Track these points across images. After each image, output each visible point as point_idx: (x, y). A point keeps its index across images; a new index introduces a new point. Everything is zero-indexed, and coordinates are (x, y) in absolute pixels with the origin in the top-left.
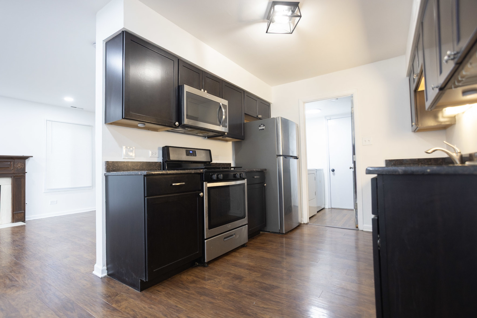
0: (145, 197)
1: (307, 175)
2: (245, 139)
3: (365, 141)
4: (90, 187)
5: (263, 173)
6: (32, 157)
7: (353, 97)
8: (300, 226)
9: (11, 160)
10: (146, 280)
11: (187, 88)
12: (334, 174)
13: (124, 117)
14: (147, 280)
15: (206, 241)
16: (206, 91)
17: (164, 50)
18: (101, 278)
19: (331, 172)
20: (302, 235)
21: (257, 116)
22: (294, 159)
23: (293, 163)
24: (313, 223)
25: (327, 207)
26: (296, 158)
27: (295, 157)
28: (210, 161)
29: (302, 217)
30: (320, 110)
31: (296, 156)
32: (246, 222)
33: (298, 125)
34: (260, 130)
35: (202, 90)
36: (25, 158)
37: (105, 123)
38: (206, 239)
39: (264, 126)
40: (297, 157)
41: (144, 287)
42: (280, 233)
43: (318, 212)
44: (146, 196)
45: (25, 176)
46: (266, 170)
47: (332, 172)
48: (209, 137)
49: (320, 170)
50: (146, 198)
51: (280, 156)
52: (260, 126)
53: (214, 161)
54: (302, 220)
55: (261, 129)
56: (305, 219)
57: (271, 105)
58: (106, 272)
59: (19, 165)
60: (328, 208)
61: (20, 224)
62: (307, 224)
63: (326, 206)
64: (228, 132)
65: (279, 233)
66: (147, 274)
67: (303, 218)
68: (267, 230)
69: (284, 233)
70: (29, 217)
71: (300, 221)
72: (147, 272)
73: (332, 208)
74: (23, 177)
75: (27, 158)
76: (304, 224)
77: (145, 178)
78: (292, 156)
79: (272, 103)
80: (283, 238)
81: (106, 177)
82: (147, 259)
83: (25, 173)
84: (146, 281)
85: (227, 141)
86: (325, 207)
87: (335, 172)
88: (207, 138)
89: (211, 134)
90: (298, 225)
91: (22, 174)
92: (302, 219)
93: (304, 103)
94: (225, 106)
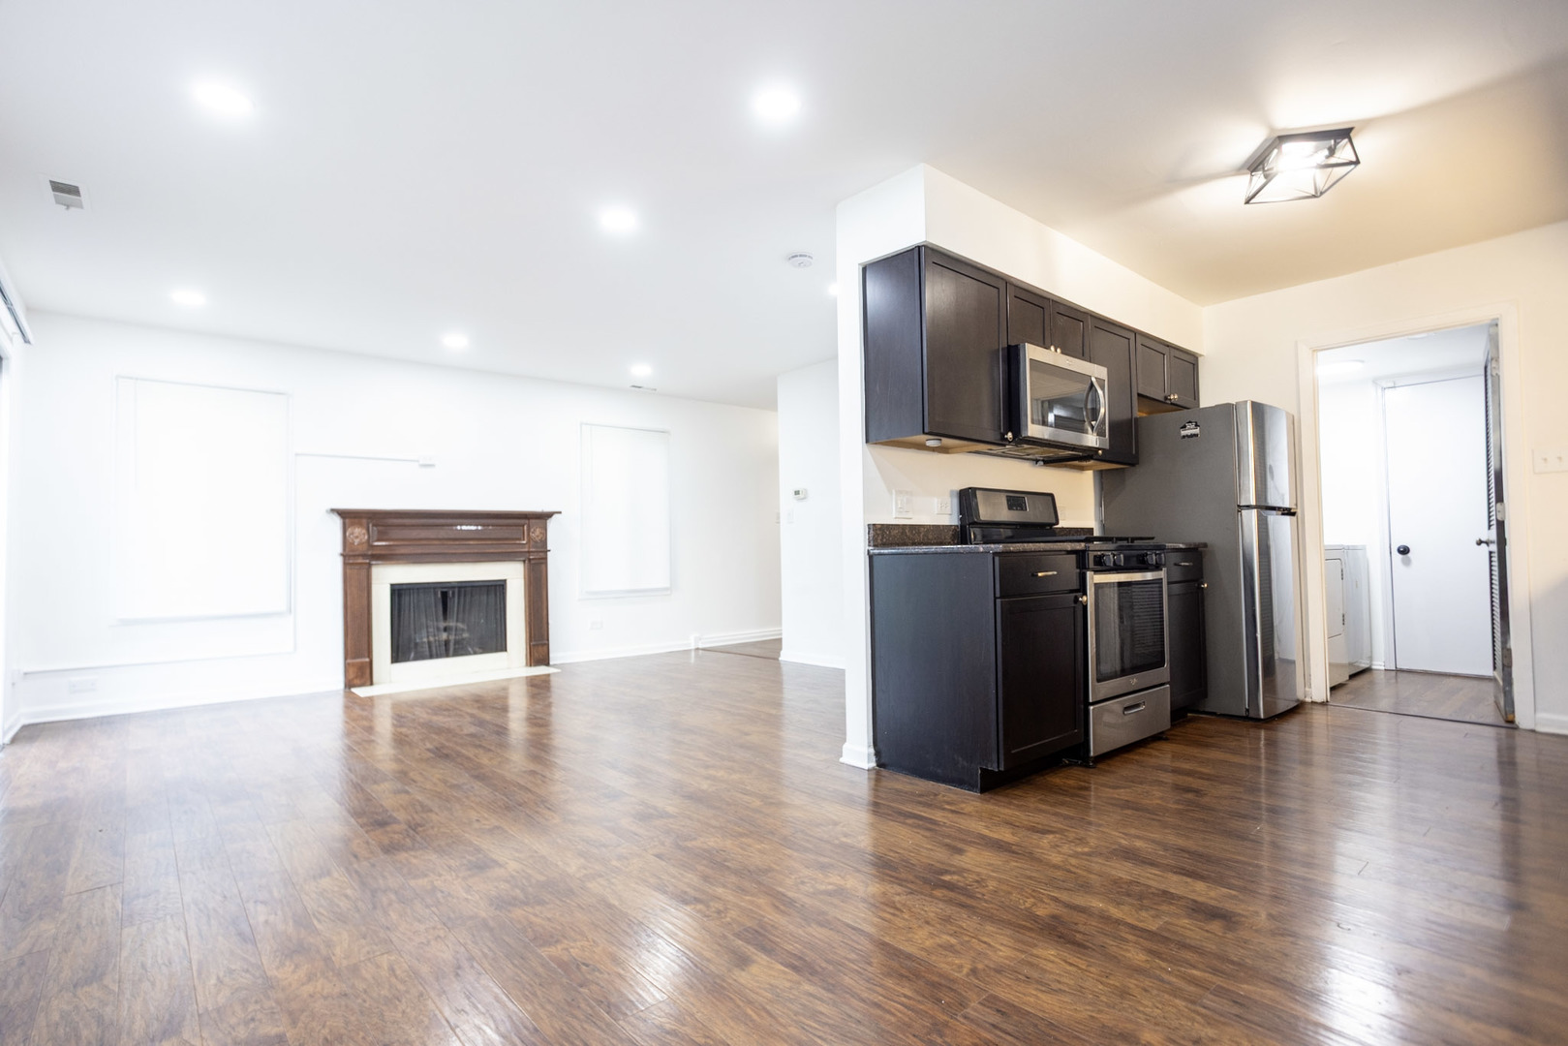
0: (995, 598)
1: (1323, 561)
2: (1138, 463)
3: (1545, 460)
4: (666, 589)
5: (1196, 555)
6: (560, 513)
7: (1497, 325)
8: (1299, 708)
9: (522, 521)
10: (998, 767)
11: (1032, 352)
12: (1407, 563)
13: (926, 430)
14: (1002, 769)
15: (1091, 708)
16: (1059, 350)
17: (984, 268)
18: (868, 770)
19: (1398, 557)
20: (1307, 732)
21: (1166, 398)
22: (1283, 514)
23: (1281, 525)
24: (1345, 703)
25: (1379, 665)
26: (1288, 512)
27: (1285, 509)
28: (1054, 521)
29: (1307, 682)
30: (1363, 362)
31: (1287, 505)
32: (1167, 677)
33: (1296, 418)
34: (1184, 437)
35: (1052, 348)
36: (543, 517)
37: (867, 441)
38: (1093, 704)
39: (1197, 425)
40: (1290, 509)
41: (991, 784)
42: (1251, 720)
43: (1352, 677)
44: (998, 595)
45: (546, 559)
46: (1205, 545)
47: (1400, 556)
48: (1049, 462)
49: (1354, 549)
50: (998, 601)
51: (1249, 507)
52: (1184, 427)
53: (1063, 524)
54: (1305, 691)
55: (1187, 436)
56: (1317, 689)
57: (1200, 359)
58: (874, 759)
59: (536, 533)
60: (1383, 668)
61: (541, 670)
62: (1324, 704)
63: (1374, 663)
64: (1107, 447)
65: (1247, 718)
66: (1002, 757)
67: (1310, 687)
68: (1208, 709)
69: (1262, 716)
70: (555, 656)
71: (1300, 695)
72: (1002, 751)
73: (1398, 671)
74: (543, 561)
75: (549, 515)
76: (1313, 703)
77: (997, 559)
78: (1273, 508)
79: (1201, 355)
80: (1261, 728)
81: (871, 557)
82: (1001, 726)
83: (546, 551)
84: (1000, 771)
85: (1082, 469)
86: (1374, 667)
87: (1409, 555)
88: (1042, 463)
89: (1051, 453)
90: (1295, 704)
91: (542, 555)
92: (1307, 689)
93: (1315, 350)
94: (1100, 381)
